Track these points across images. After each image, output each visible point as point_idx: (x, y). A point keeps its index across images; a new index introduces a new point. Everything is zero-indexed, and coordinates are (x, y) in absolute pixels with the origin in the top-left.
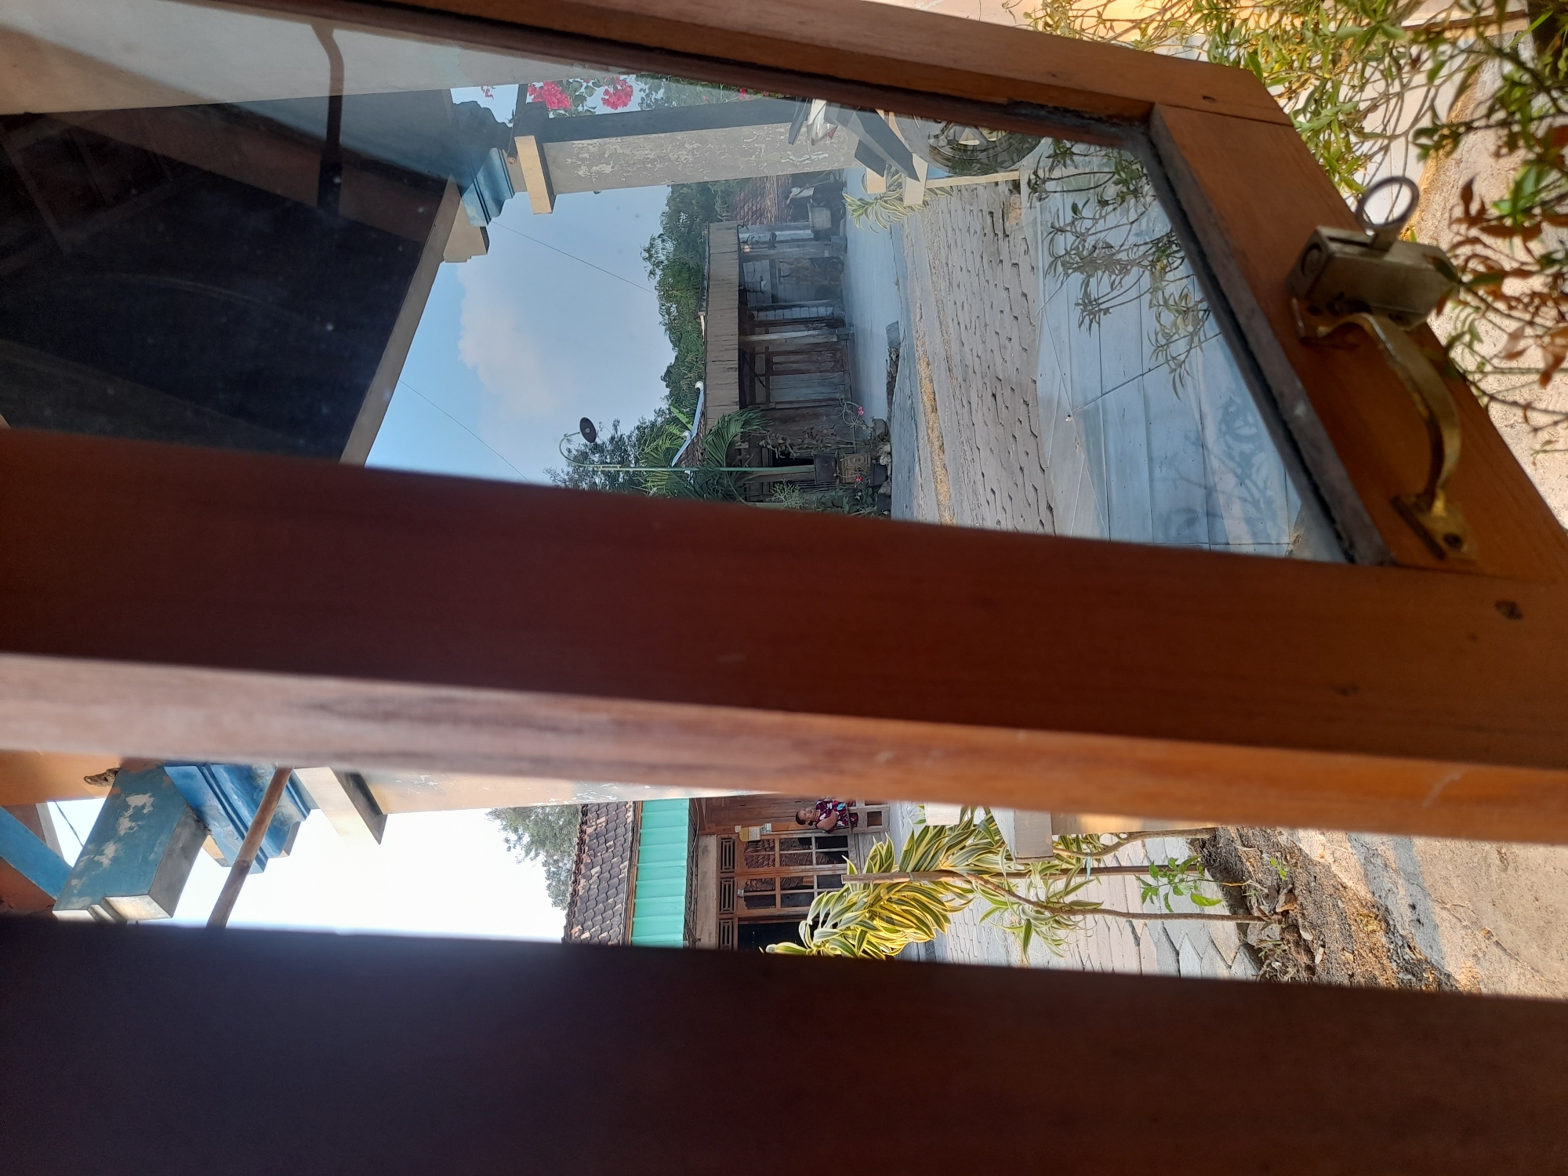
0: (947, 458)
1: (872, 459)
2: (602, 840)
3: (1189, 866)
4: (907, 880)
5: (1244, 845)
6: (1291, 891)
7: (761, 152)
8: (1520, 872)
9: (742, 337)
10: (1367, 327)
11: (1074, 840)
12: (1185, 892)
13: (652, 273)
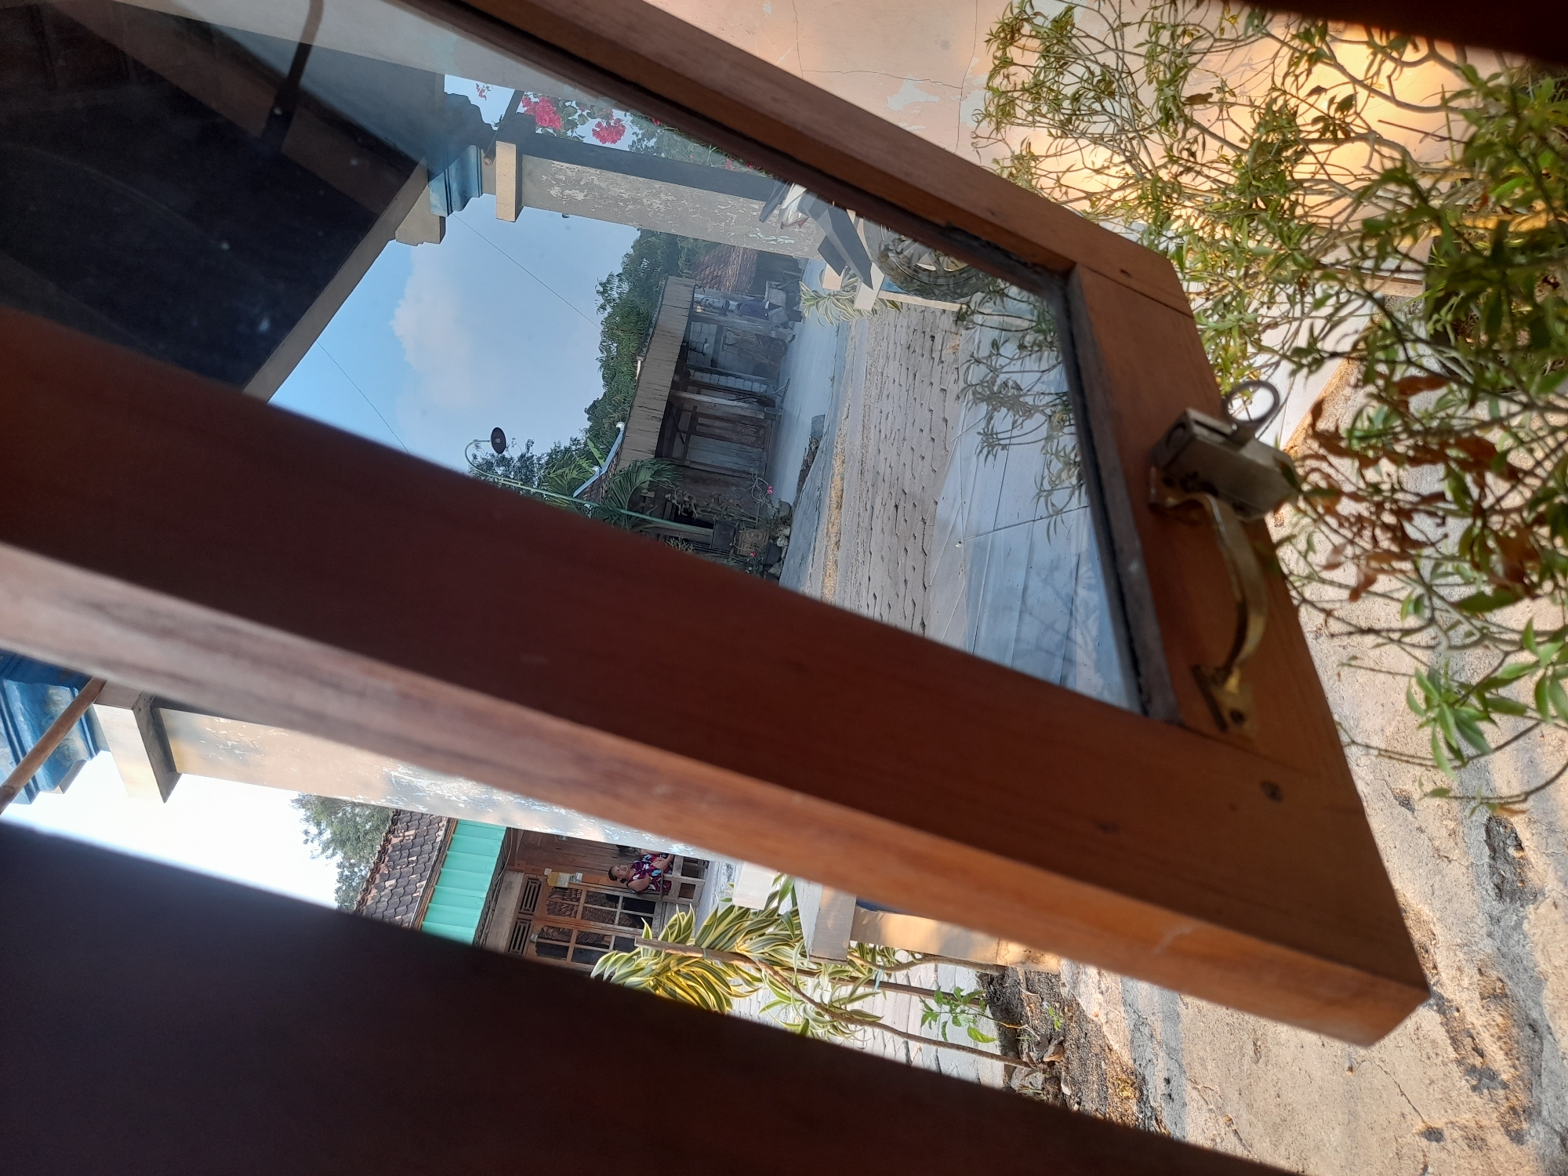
0: (839, 554)
1: (770, 538)
2: (405, 854)
3: (972, 999)
4: (700, 955)
5: (1028, 989)
6: (1061, 1043)
7: (730, 222)
8: (1270, 1067)
9: (673, 391)
10: (1207, 507)
11: (871, 950)
12: (963, 1023)
13: (603, 307)
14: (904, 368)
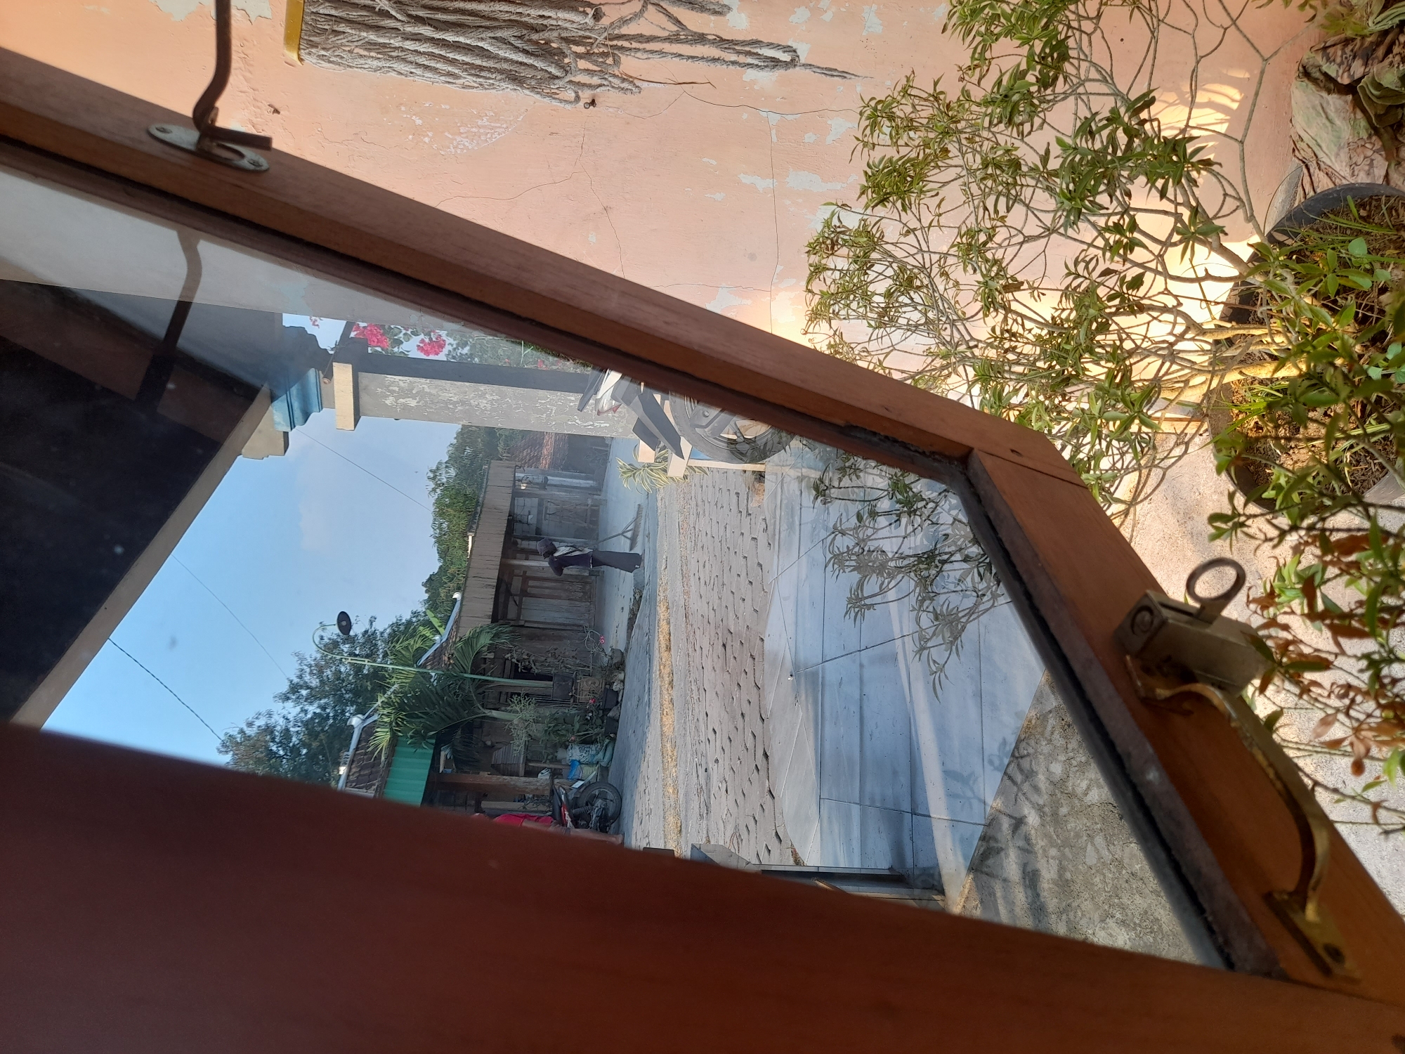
1: (606, 684)
7: (551, 413)
9: (503, 560)
13: (434, 491)
14: (714, 522)
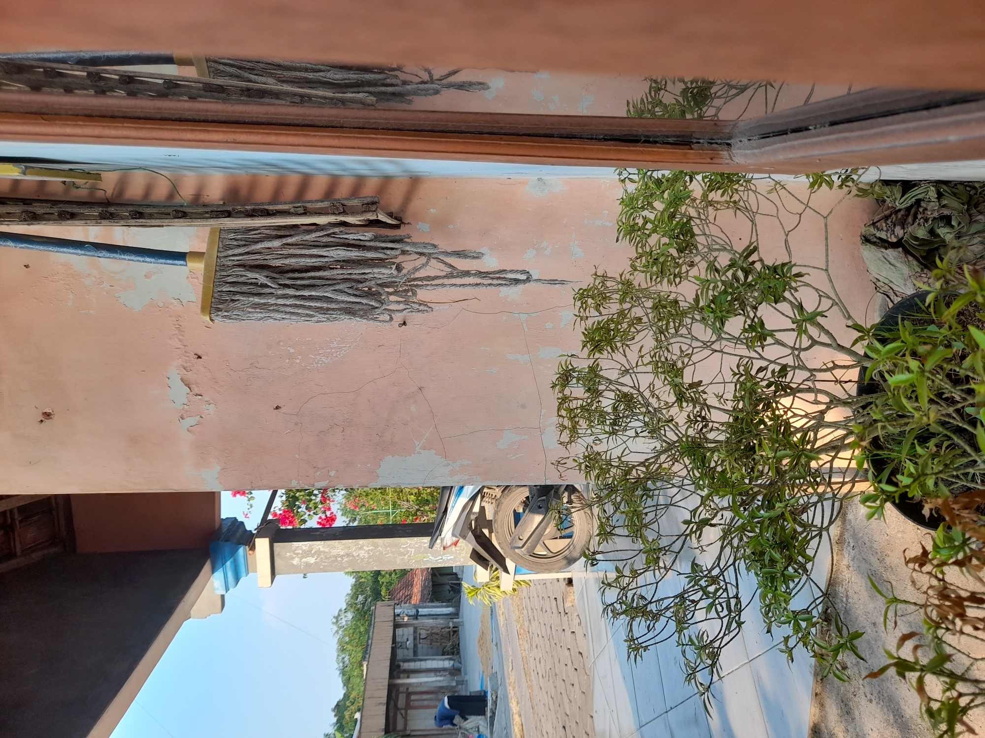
7: (411, 553)
9: (391, 681)
13: (337, 632)
14: (542, 625)
